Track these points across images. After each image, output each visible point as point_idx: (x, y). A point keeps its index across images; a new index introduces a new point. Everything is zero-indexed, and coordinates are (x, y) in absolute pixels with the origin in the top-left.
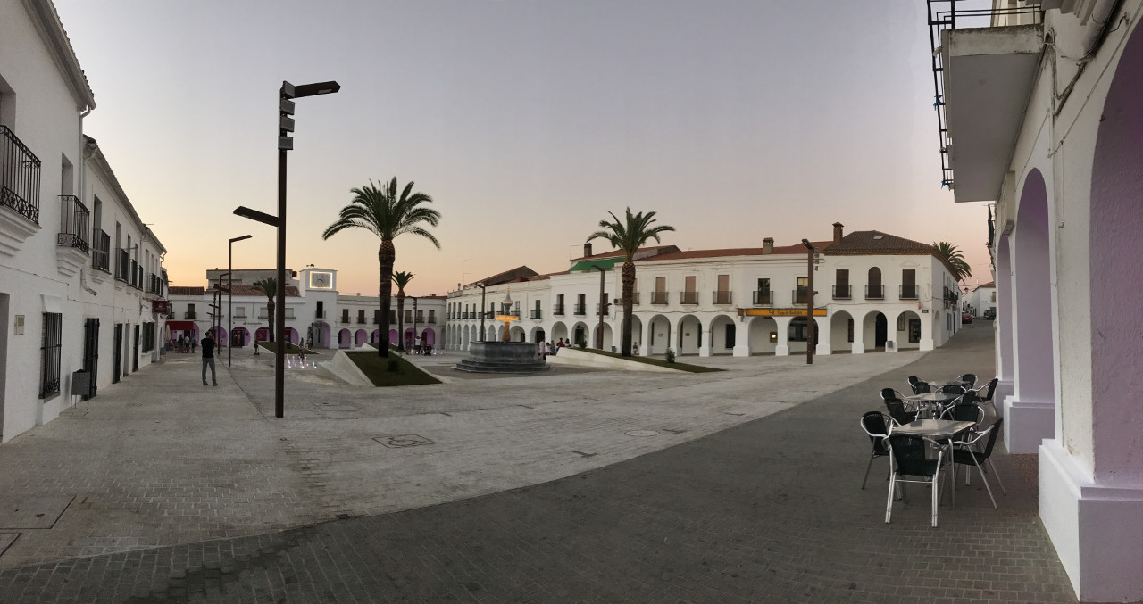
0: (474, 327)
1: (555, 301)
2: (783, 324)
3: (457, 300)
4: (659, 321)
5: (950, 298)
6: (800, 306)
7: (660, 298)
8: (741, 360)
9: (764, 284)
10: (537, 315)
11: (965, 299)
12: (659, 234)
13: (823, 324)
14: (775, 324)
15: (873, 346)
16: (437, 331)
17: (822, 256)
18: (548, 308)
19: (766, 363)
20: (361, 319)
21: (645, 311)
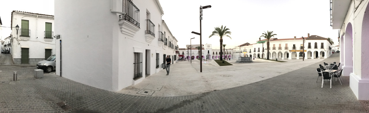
0: (238, 55)
1: (254, 49)
2: (298, 53)
3: (235, 50)
4: (274, 53)
5: (330, 48)
6: (301, 50)
7: (274, 48)
8: (290, 60)
9: (294, 45)
10: (250, 52)
11: (333, 49)
12: (274, 36)
13: (306, 53)
14: (296, 53)
15: (315, 57)
16: (231, 55)
17: (306, 40)
18: (252, 51)
19: (295, 60)
20: (217, 54)
21: (271, 51)
